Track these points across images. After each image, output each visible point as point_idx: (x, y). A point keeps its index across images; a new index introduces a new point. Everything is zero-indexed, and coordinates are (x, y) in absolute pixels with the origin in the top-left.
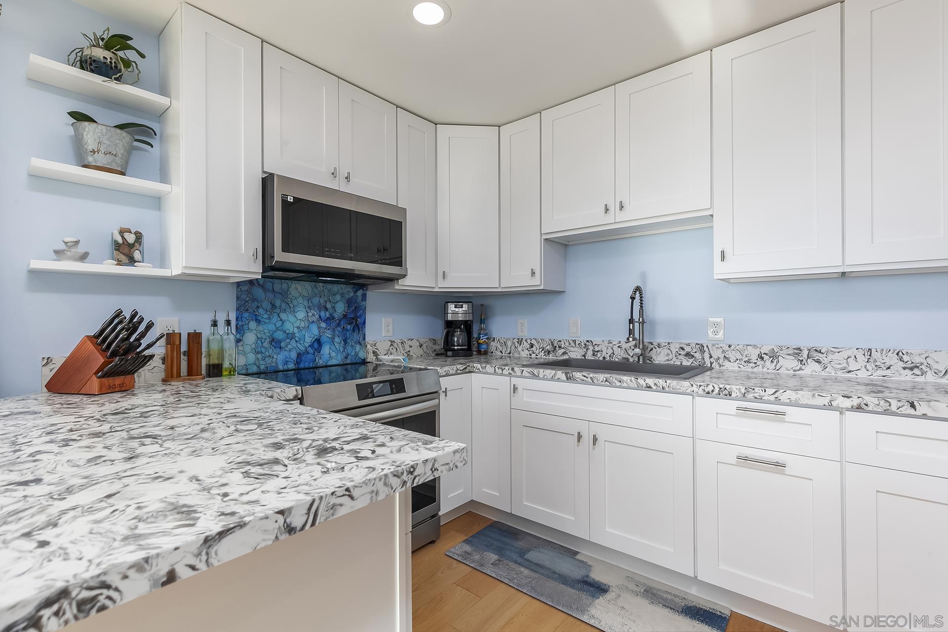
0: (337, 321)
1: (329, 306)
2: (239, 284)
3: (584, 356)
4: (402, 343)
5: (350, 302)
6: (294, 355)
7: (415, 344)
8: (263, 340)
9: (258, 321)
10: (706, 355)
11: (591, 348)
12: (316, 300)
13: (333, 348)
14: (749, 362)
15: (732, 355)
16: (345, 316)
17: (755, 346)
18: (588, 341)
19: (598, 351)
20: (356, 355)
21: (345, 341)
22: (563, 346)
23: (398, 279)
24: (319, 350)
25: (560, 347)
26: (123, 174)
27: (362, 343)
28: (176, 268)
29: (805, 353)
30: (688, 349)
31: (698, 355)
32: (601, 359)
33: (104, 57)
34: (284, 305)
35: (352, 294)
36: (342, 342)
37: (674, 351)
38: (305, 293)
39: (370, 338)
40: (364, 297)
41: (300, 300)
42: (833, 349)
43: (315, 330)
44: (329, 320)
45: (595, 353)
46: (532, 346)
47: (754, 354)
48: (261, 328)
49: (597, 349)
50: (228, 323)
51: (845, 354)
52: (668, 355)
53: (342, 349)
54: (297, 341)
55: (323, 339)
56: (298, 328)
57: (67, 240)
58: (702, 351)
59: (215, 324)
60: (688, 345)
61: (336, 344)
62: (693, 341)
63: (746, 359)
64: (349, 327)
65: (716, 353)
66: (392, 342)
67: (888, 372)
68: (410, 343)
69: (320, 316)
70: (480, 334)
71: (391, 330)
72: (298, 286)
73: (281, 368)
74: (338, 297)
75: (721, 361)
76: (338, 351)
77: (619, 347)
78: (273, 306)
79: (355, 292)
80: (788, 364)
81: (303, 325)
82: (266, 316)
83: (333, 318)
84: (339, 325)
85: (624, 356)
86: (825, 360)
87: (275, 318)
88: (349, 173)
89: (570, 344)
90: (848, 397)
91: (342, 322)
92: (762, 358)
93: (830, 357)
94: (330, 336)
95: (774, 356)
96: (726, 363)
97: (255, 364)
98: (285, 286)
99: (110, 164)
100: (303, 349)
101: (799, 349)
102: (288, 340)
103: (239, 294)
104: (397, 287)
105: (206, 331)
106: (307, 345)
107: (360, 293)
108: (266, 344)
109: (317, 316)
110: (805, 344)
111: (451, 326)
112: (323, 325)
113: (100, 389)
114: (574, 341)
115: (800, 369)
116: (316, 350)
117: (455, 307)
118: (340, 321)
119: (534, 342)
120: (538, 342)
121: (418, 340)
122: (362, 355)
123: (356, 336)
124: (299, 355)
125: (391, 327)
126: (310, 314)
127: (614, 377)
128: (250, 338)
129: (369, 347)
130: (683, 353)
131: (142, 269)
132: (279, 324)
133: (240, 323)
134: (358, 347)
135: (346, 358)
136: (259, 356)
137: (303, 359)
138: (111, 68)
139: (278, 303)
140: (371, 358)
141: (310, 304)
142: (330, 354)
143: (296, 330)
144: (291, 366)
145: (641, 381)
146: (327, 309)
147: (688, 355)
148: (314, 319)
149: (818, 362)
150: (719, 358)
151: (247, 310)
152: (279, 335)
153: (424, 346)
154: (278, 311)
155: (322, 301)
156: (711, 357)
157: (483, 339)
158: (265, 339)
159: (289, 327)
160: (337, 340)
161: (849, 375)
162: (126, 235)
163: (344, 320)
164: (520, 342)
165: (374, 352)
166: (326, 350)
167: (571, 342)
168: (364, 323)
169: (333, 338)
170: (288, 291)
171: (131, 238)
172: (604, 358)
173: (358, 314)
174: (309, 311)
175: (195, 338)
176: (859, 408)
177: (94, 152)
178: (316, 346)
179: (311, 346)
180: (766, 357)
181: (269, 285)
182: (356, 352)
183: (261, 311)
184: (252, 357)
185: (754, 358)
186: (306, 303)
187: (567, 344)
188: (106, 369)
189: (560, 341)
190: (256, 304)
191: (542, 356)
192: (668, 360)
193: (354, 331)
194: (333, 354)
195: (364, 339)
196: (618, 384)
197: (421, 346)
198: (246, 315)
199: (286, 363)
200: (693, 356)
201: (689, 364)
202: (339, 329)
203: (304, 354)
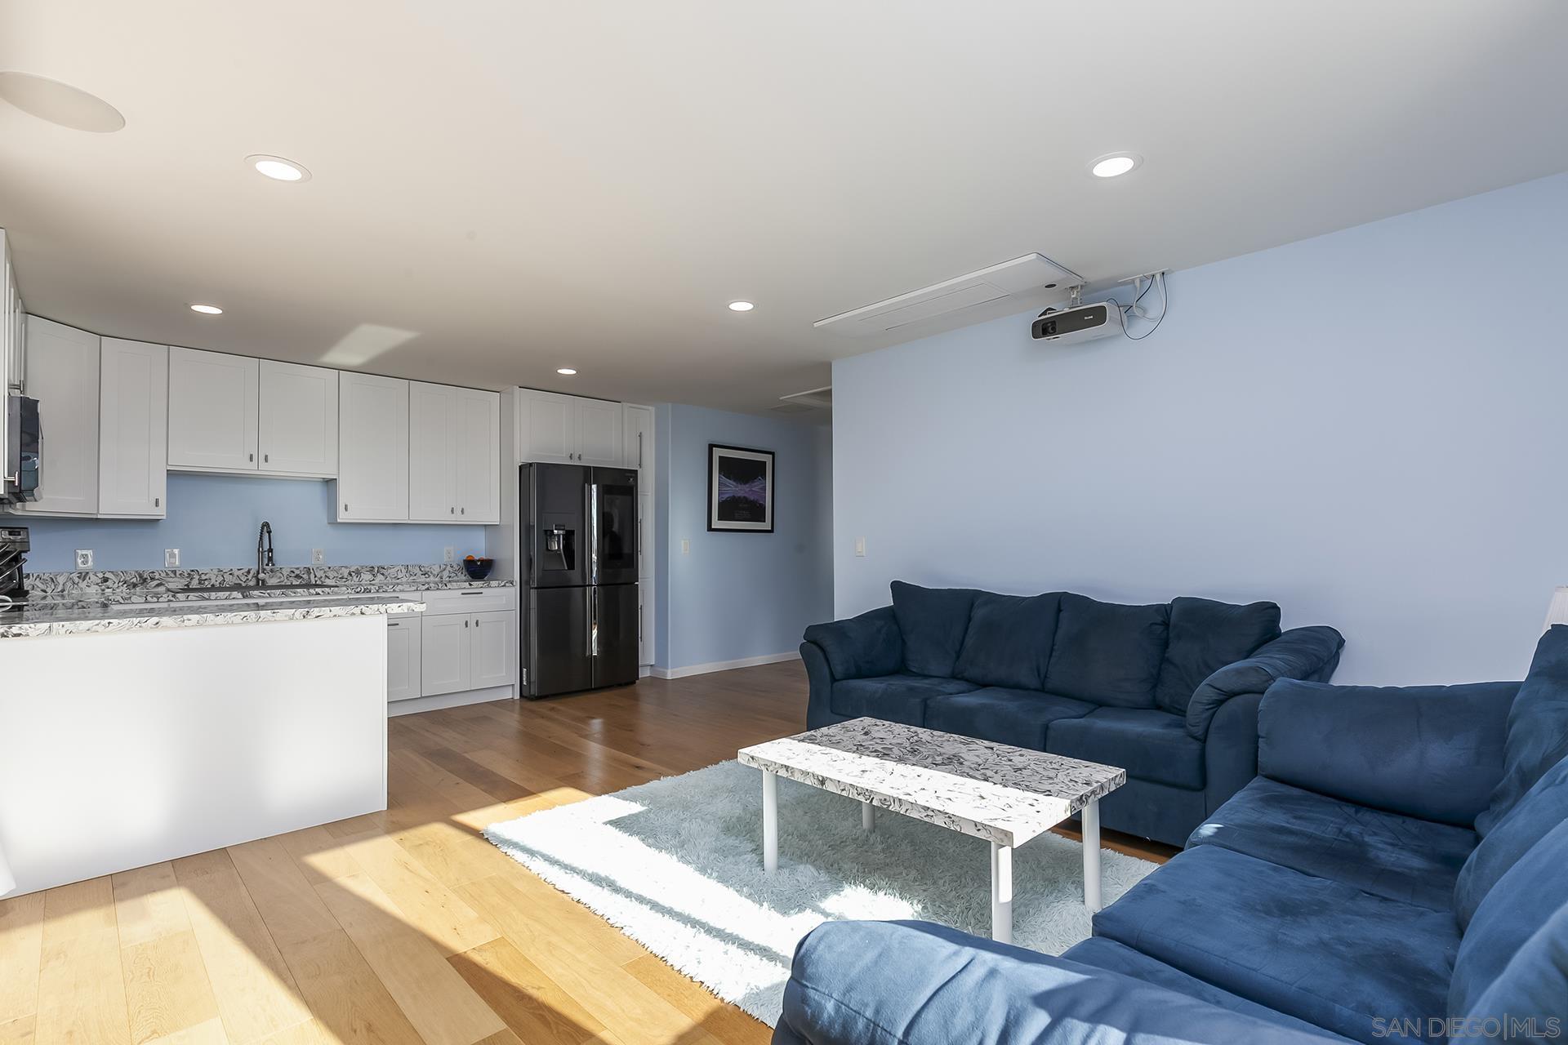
3: (187, 585)
10: (312, 576)
11: (197, 577)
14: (342, 578)
15: (331, 574)
17: (346, 567)
18: (193, 571)
19: (206, 580)
22: (156, 577)
25: (153, 579)
29: (376, 569)
30: (297, 572)
31: (305, 576)
32: (209, 586)
37: (287, 574)
45: (200, 582)
46: (106, 580)
47: (345, 572)
49: (203, 577)
52: (280, 577)
58: (309, 573)
60: (298, 569)
62: (302, 566)
65: (320, 574)
67: (415, 577)
75: (323, 579)
77: (230, 574)
80: (367, 577)
85: (236, 582)
86: (386, 574)
89: (167, 574)
92: (351, 575)
93: (389, 571)
95: (358, 573)
96: (327, 580)
101: (373, 567)
110: (376, 564)
114: (174, 572)
115: (373, 580)
120: (117, 575)
130: (293, 575)
147: (298, 576)
149: (383, 574)
150: (321, 577)
156: (315, 577)
161: (398, 581)
164: (83, 576)
167: (170, 572)
172: (213, 585)
176: (428, 589)
180: (353, 574)
185: (346, 575)
187: (163, 575)
189: (153, 572)
192: (278, 582)
200: (301, 577)
201: (298, 583)
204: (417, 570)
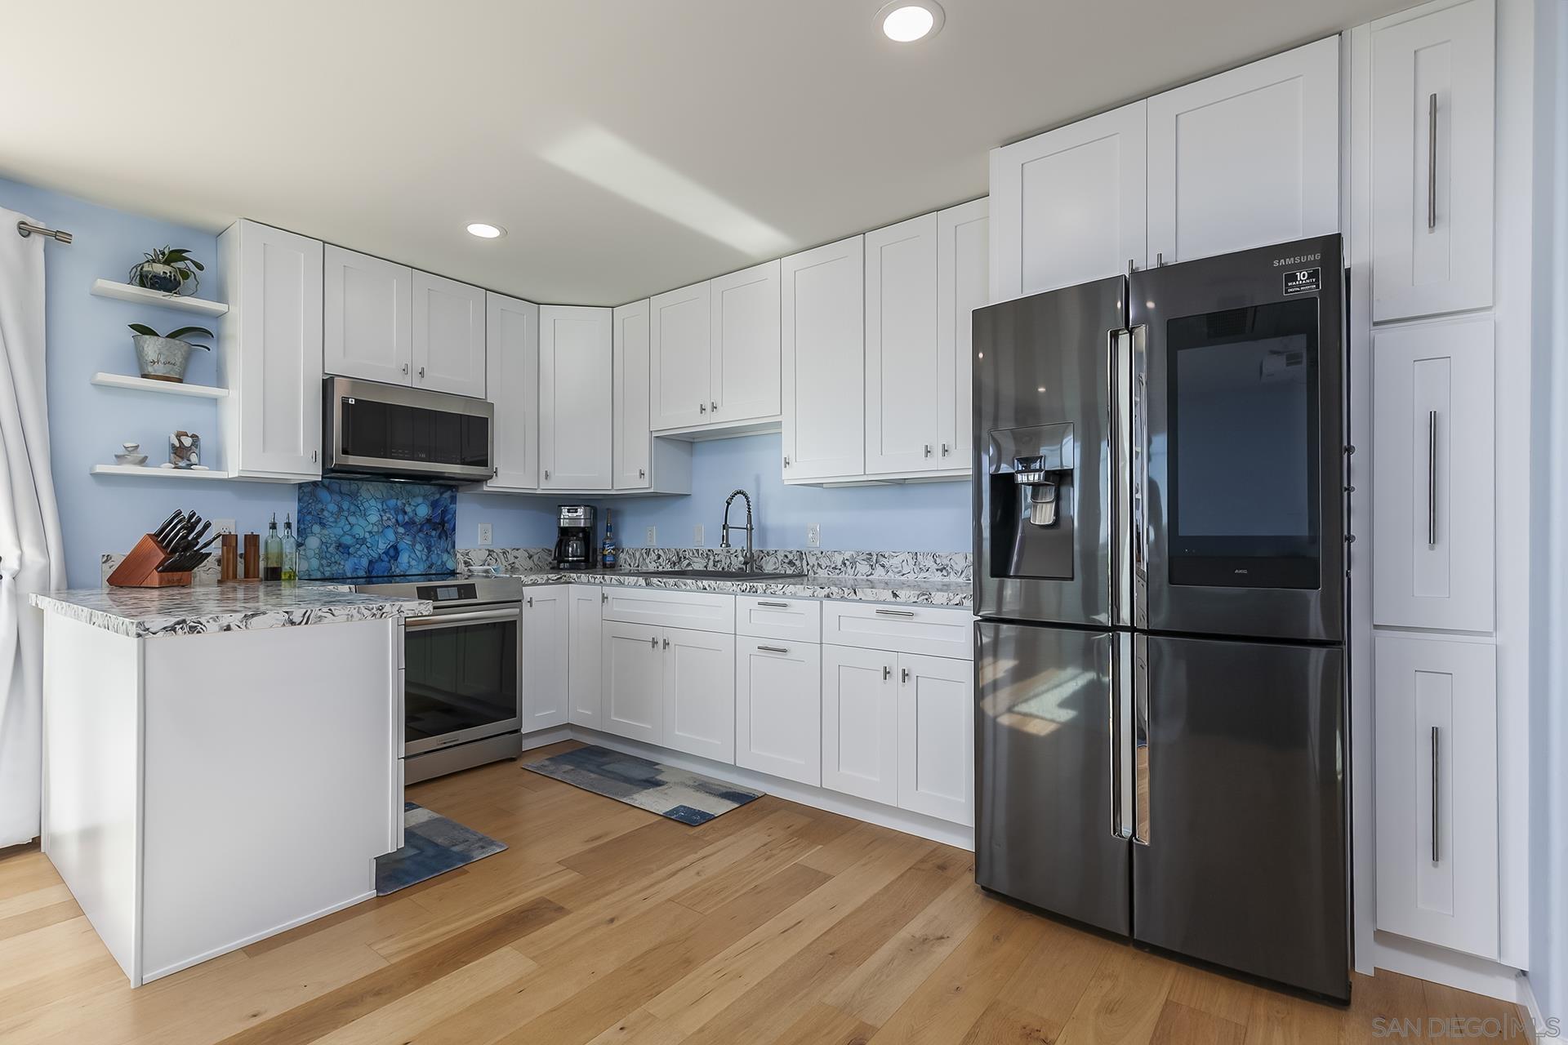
0: (419, 526)
1: (408, 509)
2: (300, 486)
3: (706, 567)
4: (504, 553)
5: (434, 505)
6: (365, 562)
7: (522, 554)
8: (328, 545)
9: (323, 525)
10: (804, 563)
11: (712, 558)
12: (392, 502)
13: (413, 556)
14: (835, 568)
15: (824, 562)
16: (428, 521)
17: (840, 553)
18: (709, 551)
19: (718, 561)
20: (443, 564)
21: (429, 549)
22: (687, 556)
23: (486, 480)
24: (396, 557)
25: (684, 557)
26: (180, 381)
27: (451, 550)
28: (233, 470)
29: (875, 557)
30: (790, 557)
31: (798, 563)
32: (720, 569)
33: (164, 272)
34: (353, 508)
35: (437, 496)
36: (425, 550)
37: (780, 558)
38: (378, 495)
39: (460, 546)
40: (453, 500)
41: (372, 502)
42: (893, 554)
43: (391, 535)
44: (405, 525)
45: (715, 562)
46: (659, 557)
47: (838, 560)
48: (326, 532)
49: (717, 559)
50: (288, 525)
51: (900, 559)
52: (775, 563)
53: (424, 558)
54: (368, 548)
55: (401, 546)
56: (370, 532)
57: (127, 445)
58: (802, 559)
59: (273, 526)
60: (791, 552)
61: (417, 552)
62: (794, 549)
63: (833, 566)
64: (434, 533)
65: (812, 561)
66: (489, 551)
67: (926, 575)
68: (516, 553)
69: (397, 520)
70: (604, 544)
71: (490, 537)
72: (370, 487)
73: (349, 575)
74: (420, 500)
75: (816, 567)
76: (419, 560)
78: (341, 509)
79: (441, 494)
80: (863, 568)
81: (375, 529)
82: (331, 519)
83: (414, 523)
84: (420, 530)
86: (887, 565)
87: (343, 522)
88: (423, 369)
89: (693, 554)
90: (823, 588)
91: (425, 528)
92: (845, 564)
93: (892, 561)
94: (410, 543)
95: (853, 562)
96: (819, 570)
97: (318, 570)
98: (354, 487)
99: (169, 372)
100: (376, 556)
101: (870, 554)
102: (358, 546)
103: (301, 495)
104: (485, 488)
105: (264, 533)
106: (381, 552)
107: (447, 495)
108: (331, 549)
109: (394, 520)
110: (875, 550)
111: (565, 533)
112: (401, 530)
113: (161, 583)
114: (697, 551)
115: (871, 574)
116: (392, 557)
117: (569, 512)
118: (422, 525)
119: (661, 553)
120: (665, 553)
121: (526, 551)
122: (450, 565)
123: (443, 543)
124: (371, 562)
125: (489, 534)
126: (385, 518)
127: (680, 581)
128: (313, 542)
129: (459, 556)
130: (787, 561)
131: (199, 472)
132: (348, 527)
133: (302, 526)
134: (445, 556)
135: (430, 567)
136: (324, 562)
137: (376, 567)
138: (171, 281)
139: (345, 505)
140: (461, 568)
141: (385, 507)
142: (409, 562)
143: (367, 535)
144: (362, 573)
145: (699, 583)
146: (405, 513)
147: (791, 563)
148: (390, 523)
149: (883, 566)
150: (814, 565)
151: (310, 513)
152: (348, 540)
153: (535, 558)
154: (346, 513)
155: (399, 503)
156: (808, 564)
157: (609, 550)
158: (331, 544)
159: (359, 532)
160: (418, 547)
161: (902, 578)
162: (183, 439)
163: (428, 525)
164: (648, 553)
165: (465, 562)
166: (404, 558)
167: (695, 551)
168: (454, 529)
169: (413, 545)
170: (358, 492)
171: (187, 442)
172: (723, 569)
173: (446, 519)
174: (383, 514)
175: (252, 540)
177: (154, 362)
178: (392, 552)
179: (386, 553)
180: (848, 563)
181: (335, 487)
182: (442, 562)
183: (326, 513)
184: (315, 563)
185: (839, 563)
186: (380, 506)
187: (691, 554)
188: (166, 564)
189: (685, 551)
190: (320, 506)
191: (668, 568)
192: (775, 569)
193: (440, 537)
194: (413, 563)
195: (454, 547)
196: (684, 587)
197: (530, 557)
198: (309, 518)
199: (356, 570)
200: (794, 564)
201: (791, 572)
202: (420, 534)
203: (377, 561)
204: (930, 563)
